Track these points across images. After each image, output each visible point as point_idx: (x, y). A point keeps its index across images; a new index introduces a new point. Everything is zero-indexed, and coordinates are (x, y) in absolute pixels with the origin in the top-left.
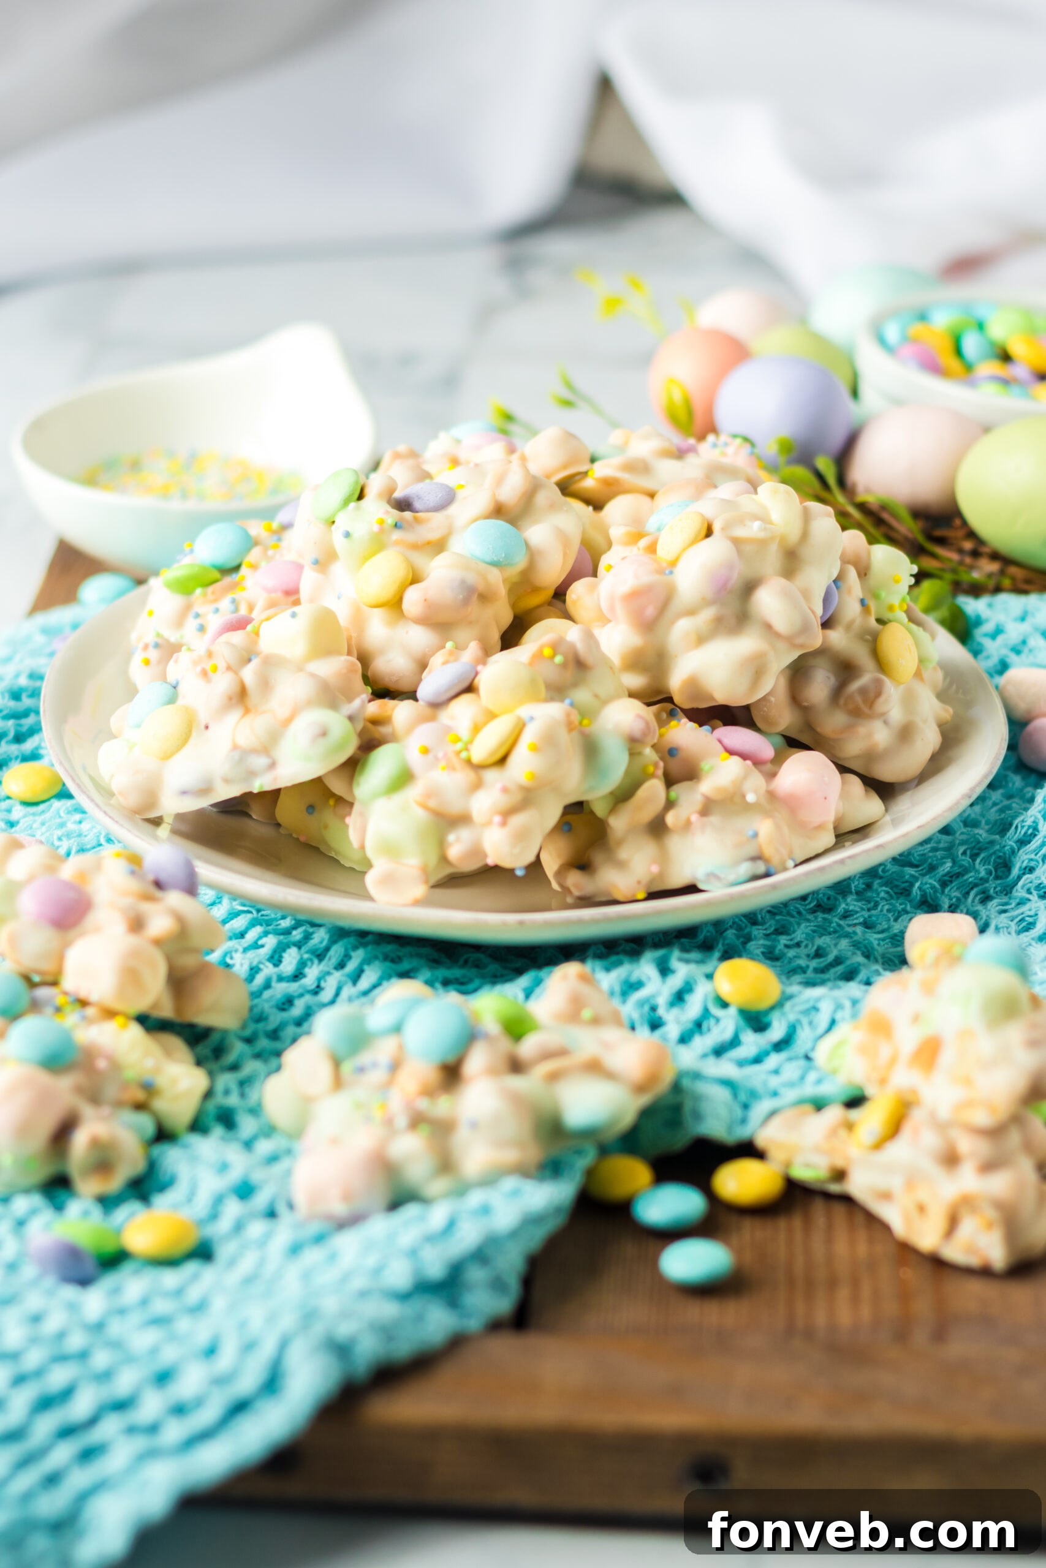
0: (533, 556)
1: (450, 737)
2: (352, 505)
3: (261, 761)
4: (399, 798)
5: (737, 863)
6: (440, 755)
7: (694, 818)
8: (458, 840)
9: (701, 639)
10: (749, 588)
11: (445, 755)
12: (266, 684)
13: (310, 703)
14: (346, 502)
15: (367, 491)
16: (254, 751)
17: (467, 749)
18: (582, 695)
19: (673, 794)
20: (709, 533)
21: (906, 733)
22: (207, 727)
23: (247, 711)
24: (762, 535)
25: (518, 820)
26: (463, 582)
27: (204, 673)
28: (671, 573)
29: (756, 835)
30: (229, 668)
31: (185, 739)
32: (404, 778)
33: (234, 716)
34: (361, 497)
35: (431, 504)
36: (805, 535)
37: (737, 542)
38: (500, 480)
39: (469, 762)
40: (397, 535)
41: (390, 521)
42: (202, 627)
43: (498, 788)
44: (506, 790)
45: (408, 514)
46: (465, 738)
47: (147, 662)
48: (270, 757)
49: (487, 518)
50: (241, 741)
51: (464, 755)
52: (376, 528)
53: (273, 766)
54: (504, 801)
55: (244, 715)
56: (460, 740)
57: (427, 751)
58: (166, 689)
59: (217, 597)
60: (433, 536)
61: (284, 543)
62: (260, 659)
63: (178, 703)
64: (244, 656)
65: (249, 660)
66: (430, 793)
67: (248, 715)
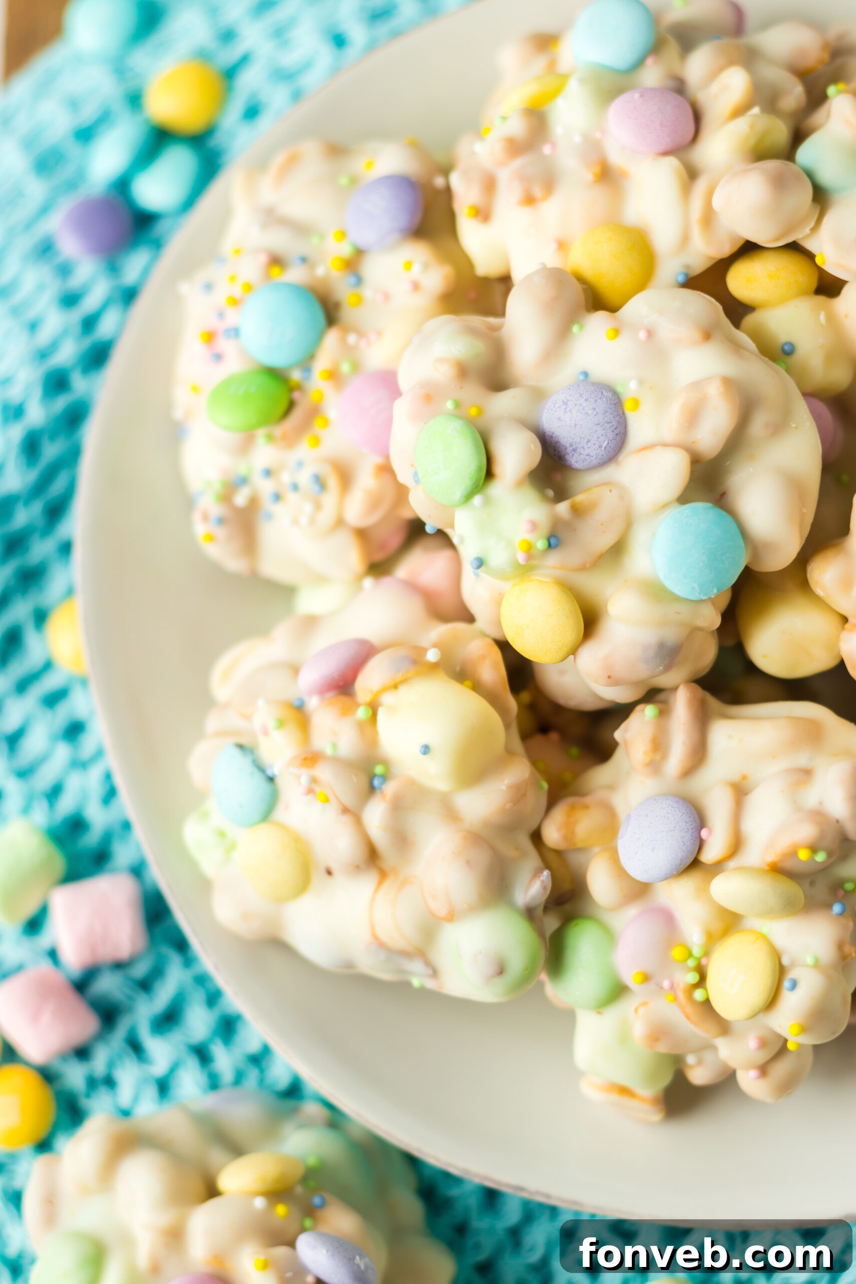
0: (754, 548)
1: (677, 953)
2: (477, 500)
3: (417, 965)
4: (614, 1013)
6: (666, 984)
11: (672, 987)
12: (403, 841)
14: (469, 496)
15: (498, 469)
16: (406, 953)
17: (702, 981)
22: (329, 873)
23: (383, 875)
26: (661, 646)
27: (310, 793)
30: (345, 810)
31: (303, 885)
32: (619, 992)
33: (365, 885)
34: (489, 474)
35: (595, 462)
38: (693, 416)
39: (707, 1003)
40: (554, 559)
41: (541, 544)
42: (277, 497)
43: (752, 1043)
44: (763, 1044)
45: (563, 508)
46: (697, 952)
47: (212, 538)
48: (428, 963)
49: (684, 499)
50: (384, 936)
51: (699, 995)
52: (521, 558)
53: (435, 973)
54: (762, 1056)
55: (380, 883)
56: (690, 955)
57: (647, 978)
58: (259, 781)
59: (290, 441)
60: (605, 541)
61: (368, 292)
62: (390, 788)
63: (280, 814)
64: (363, 781)
65: (372, 789)
66: (657, 1033)
67: (387, 884)
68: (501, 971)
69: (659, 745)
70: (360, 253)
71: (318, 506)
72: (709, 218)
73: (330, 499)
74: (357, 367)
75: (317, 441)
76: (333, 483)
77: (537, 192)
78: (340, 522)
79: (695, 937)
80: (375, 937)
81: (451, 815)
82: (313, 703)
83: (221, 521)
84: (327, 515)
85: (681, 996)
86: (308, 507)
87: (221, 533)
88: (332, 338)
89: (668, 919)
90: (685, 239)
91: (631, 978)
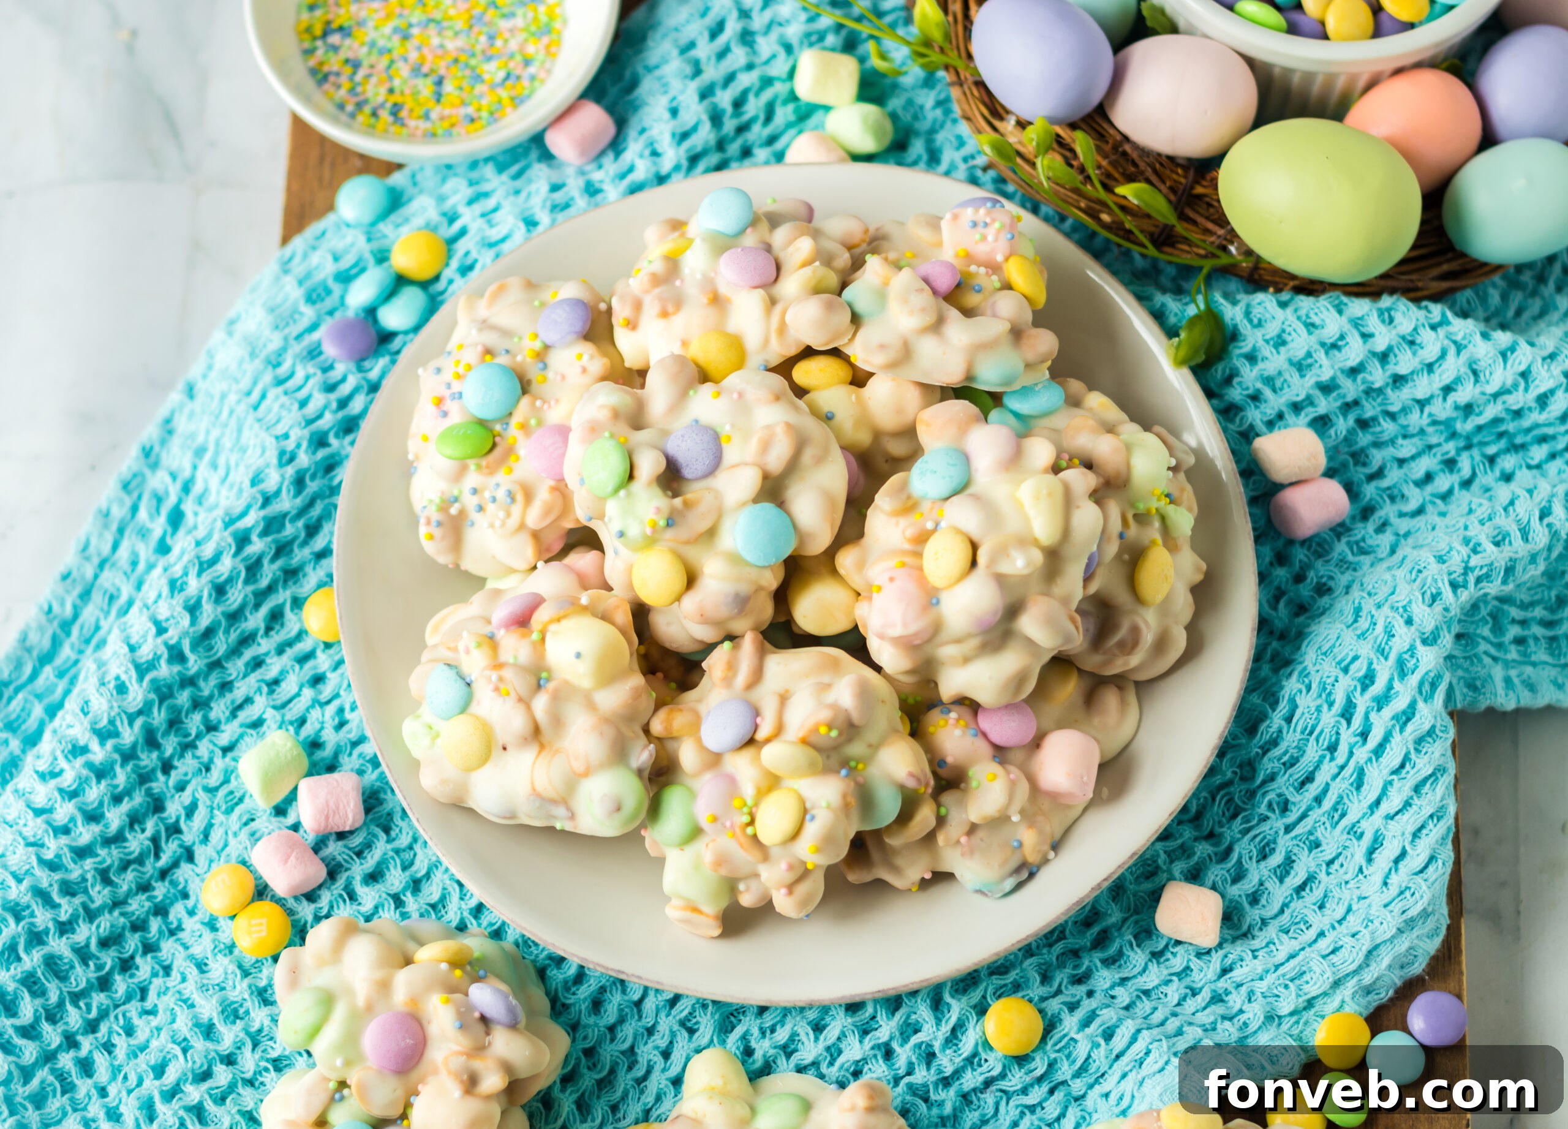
0: (801, 537)
1: (737, 803)
2: (622, 493)
3: (561, 811)
4: (691, 850)
5: (1003, 879)
6: (728, 824)
7: (963, 840)
8: (748, 889)
9: (967, 660)
10: (1013, 611)
11: (732, 826)
12: (558, 721)
13: (602, 766)
14: (617, 490)
15: (636, 473)
16: (554, 802)
17: (752, 822)
18: (856, 749)
19: (943, 811)
20: (974, 563)
21: (1161, 644)
22: (505, 749)
23: (542, 747)
24: (1026, 572)
25: (802, 889)
26: (737, 595)
27: (497, 689)
28: (938, 602)
29: (1021, 845)
30: (520, 700)
31: (485, 757)
32: (696, 832)
33: (529, 755)
34: (631, 477)
35: (700, 474)
36: (1066, 532)
37: (1000, 579)
38: (765, 446)
39: (755, 837)
40: (670, 534)
41: (662, 523)
42: (481, 508)
43: (783, 866)
44: (791, 868)
45: (678, 501)
46: (750, 802)
47: (431, 537)
48: (568, 809)
49: (756, 500)
50: (540, 788)
51: (750, 830)
52: (648, 531)
53: (572, 817)
54: (790, 877)
55: (539, 753)
56: (745, 804)
57: (715, 819)
58: (460, 685)
59: (492, 470)
60: (705, 525)
61: (550, 375)
62: (551, 686)
63: (474, 708)
64: (534, 682)
65: (539, 687)
66: (721, 861)
67: (544, 753)
68: (618, 809)
69: (732, 667)
70: (547, 347)
71: (508, 515)
72: (782, 329)
73: (517, 509)
74: (540, 423)
75: (511, 470)
76: (520, 497)
77: (670, 309)
78: (522, 526)
79: (748, 790)
80: (534, 790)
81: (591, 706)
82: (501, 634)
83: (439, 524)
84: (514, 521)
85: (738, 831)
86: (501, 514)
87: (438, 532)
88: (525, 401)
89: (732, 782)
90: (766, 342)
91: (705, 821)
